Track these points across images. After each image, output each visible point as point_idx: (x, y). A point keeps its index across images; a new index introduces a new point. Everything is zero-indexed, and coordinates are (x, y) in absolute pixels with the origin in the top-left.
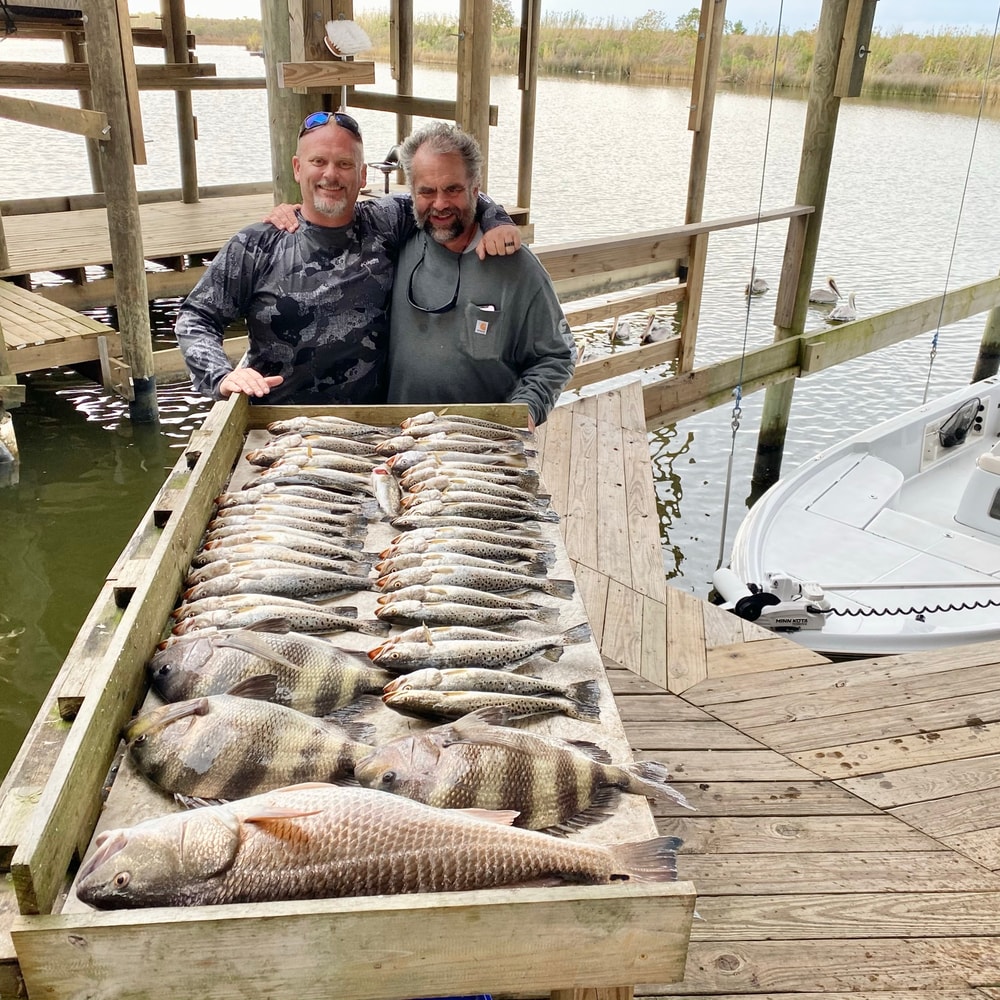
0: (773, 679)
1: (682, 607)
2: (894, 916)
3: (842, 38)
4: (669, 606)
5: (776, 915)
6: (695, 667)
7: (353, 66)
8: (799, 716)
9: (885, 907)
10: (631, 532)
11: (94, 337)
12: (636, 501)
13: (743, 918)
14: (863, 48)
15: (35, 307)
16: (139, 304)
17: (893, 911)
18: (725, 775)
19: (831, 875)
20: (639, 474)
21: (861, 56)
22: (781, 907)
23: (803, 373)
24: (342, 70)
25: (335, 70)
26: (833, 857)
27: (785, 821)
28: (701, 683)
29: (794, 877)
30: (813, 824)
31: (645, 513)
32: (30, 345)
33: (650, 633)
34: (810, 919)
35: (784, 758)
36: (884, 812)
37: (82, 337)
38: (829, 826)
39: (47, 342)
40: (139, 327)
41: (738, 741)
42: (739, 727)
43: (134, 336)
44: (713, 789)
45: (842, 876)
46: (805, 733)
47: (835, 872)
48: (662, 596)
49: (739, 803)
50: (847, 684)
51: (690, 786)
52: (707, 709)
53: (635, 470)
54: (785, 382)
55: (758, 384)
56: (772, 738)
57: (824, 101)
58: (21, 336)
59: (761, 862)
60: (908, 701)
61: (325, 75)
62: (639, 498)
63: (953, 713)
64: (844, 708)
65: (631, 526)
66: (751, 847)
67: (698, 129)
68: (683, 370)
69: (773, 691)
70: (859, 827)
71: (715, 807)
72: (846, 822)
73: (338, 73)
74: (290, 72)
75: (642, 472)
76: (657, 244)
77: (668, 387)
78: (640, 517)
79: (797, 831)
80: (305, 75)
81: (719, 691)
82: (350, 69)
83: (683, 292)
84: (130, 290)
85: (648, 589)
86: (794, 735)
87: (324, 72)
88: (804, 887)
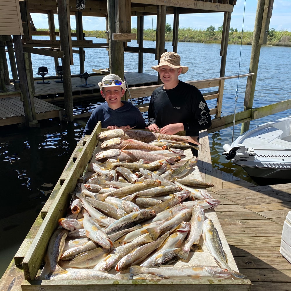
0: (240, 189)
1: (216, 172)
2: (270, 242)
3: (261, 28)
4: (213, 172)
5: (239, 240)
6: (219, 187)
7: (131, 35)
8: (247, 198)
9: (268, 240)
10: (203, 155)
11: (58, 111)
12: (204, 148)
13: (230, 241)
14: (267, 30)
15: (42, 103)
16: (70, 102)
17: (270, 240)
18: (227, 210)
19: (254, 232)
20: (205, 142)
21: (266, 33)
22: (241, 239)
23: (252, 119)
24: (128, 36)
25: (127, 35)
26: (255, 229)
27: (242, 221)
28: (221, 190)
29: (244, 232)
30: (250, 221)
31: (207, 151)
32: (41, 113)
33: (207, 178)
34: (247, 241)
35: (243, 207)
36: (269, 219)
37: (55, 111)
38: (254, 222)
39: (46, 112)
40: (70, 108)
41: (230, 203)
42: (231, 199)
43: (69, 110)
44: (223, 213)
45: (257, 233)
46: (249, 201)
47: (255, 232)
48: (211, 170)
49: (230, 216)
50: (261, 191)
51: (218, 212)
52: (223, 195)
53: (204, 141)
54: (247, 122)
55: (239, 122)
56: (239, 202)
57: (256, 45)
58: (39, 110)
59: (236, 229)
60: (277, 195)
61: (124, 37)
62: (205, 147)
63: (289, 198)
64: (259, 196)
65: (203, 154)
66: (233, 226)
67: (223, 55)
68: (218, 117)
69: (240, 192)
70: (263, 223)
71: (224, 217)
72: (258, 221)
73: (127, 36)
74: (115, 36)
75: (206, 141)
76: (210, 83)
77: (214, 121)
78: (205, 152)
79: (245, 223)
80: (119, 37)
81: (225, 192)
82: (130, 35)
83: (217, 96)
84: (68, 98)
85: (207, 168)
86: (246, 202)
87: (124, 36)
88: (247, 235)
